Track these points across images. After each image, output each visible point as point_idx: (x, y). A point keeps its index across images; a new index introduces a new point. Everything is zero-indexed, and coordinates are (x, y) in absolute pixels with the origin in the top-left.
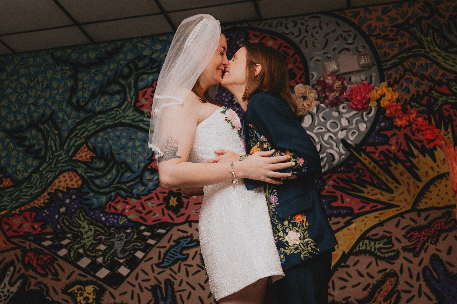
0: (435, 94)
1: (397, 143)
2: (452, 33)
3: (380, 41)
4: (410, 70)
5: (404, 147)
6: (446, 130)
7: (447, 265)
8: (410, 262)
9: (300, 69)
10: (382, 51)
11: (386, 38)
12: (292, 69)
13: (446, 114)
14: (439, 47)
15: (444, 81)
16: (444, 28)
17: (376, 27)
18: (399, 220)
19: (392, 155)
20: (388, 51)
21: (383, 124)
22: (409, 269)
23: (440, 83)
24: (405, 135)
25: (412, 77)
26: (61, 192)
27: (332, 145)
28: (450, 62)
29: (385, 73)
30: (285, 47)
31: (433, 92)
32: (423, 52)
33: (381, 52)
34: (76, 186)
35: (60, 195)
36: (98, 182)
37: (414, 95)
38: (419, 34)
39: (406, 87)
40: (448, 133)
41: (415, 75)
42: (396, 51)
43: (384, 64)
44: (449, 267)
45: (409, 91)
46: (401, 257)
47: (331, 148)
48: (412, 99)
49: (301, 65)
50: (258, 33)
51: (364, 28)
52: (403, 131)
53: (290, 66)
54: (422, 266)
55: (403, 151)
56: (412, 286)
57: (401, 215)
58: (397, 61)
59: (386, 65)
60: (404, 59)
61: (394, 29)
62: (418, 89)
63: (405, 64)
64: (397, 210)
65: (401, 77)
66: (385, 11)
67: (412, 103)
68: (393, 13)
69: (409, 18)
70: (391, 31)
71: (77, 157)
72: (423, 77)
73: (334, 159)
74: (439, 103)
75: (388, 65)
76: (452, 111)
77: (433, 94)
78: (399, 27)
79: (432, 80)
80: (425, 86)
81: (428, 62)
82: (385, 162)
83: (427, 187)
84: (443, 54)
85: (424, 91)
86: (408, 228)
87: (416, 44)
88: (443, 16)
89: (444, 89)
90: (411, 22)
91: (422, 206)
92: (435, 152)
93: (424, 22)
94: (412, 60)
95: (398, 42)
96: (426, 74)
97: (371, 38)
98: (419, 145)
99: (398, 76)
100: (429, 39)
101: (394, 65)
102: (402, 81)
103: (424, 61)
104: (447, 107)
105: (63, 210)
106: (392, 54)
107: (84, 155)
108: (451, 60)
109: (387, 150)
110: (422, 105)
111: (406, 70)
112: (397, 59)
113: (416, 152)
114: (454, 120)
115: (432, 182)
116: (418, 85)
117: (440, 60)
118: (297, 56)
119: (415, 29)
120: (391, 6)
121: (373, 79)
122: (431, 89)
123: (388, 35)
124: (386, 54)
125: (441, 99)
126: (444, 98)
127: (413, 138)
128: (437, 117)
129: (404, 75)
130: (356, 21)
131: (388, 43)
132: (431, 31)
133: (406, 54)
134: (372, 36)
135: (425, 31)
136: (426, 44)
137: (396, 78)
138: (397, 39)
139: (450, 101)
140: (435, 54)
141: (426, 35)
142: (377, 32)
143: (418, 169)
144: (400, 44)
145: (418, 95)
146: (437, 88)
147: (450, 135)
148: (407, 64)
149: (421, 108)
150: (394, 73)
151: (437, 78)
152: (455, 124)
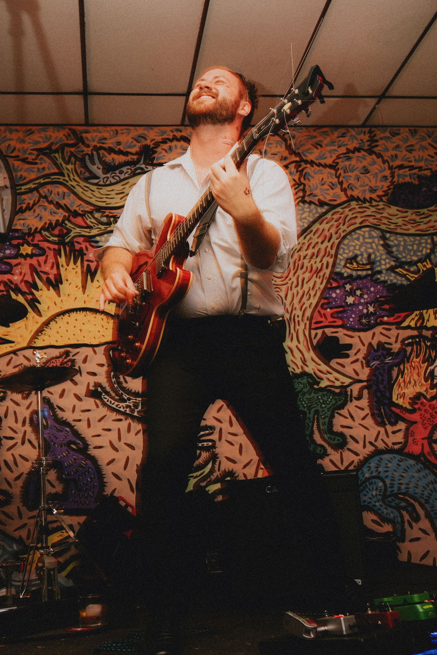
0: (69, 225)
1: (21, 273)
2: (94, 164)
3: (17, 163)
4: (46, 197)
5: (28, 278)
6: (75, 263)
7: (57, 409)
8: (17, 404)
10: (19, 174)
11: (24, 161)
13: (77, 247)
14: (79, 176)
15: (80, 212)
16: (87, 157)
17: (15, 148)
18: (12, 358)
19: (13, 286)
20: (25, 174)
21: (8, 252)
22: (15, 413)
23: (76, 214)
24: (31, 266)
25: (46, 204)
28: (89, 194)
29: (19, 197)
31: (66, 222)
32: (61, 180)
33: (16, 174)
37: (46, 223)
38: (60, 161)
39: (39, 214)
40: (77, 267)
41: (50, 202)
42: (34, 175)
43: (19, 187)
44: (59, 412)
45: (41, 220)
46: (8, 399)
48: (43, 228)
52: (29, 261)
54: (31, 409)
55: (27, 282)
56: (15, 432)
57: (15, 352)
58: (33, 186)
59: (21, 189)
60: (39, 186)
61: (35, 152)
62: (52, 218)
63: (41, 191)
64: (11, 347)
65: (35, 203)
66: (27, 133)
67: (42, 231)
68: (36, 136)
69: (51, 144)
70: (30, 154)
72: (58, 206)
74: (72, 234)
75: (23, 190)
76: (84, 244)
77: (66, 225)
78: (40, 151)
79: (66, 209)
80: (60, 215)
81: (66, 190)
82: (5, 293)
83: (47, 324)
84: (83, 184)
85: (57, 221)
86: (20, 367)
87: (56, 170)
88: (88, 146)
89: (79, 220)
90: (54, 147)
91: (39, 343)
92: (60, 285)
93: (67, 149)
94: (49, 187)
95: (36, 167)
96: (62, 202)
97: (8, 159)
98: (44, 277)
99: (31, 202)
100: (70, 167)
101: (31, 191)
102: (36, 208)
103: (61, 189)
104: (81, 240)
106: (28, 178)
108: (90, 192)
109: (9, 280)
110: (52, 235)
111: (41, 196)
112: (33, 184)
113: (40, 284)
114: (85, 254)
115: (53, 318)
116: (52, 214)
117: (79, 190)
119: (57, 155)
120: (35, 128)
122: (65, 218)
123: (27, 158)
124: (22, 177)
125: (73, 231)
126: (78, 230)
127: (39, 269)
128: (68, 249)
129: (39, 201)
131: (25, 167)
132: (73, 159)
133: (44, 180)
134: (10, 157)
135: (67, 159)
136: (65, 172)
137: (29, 204)
138: (36, 164)
139: (83, 233)
140: (74, 183)
141: (67, 163)
142: (16, 153)
143: (39, 303)
144: (39, 170)
145: (51, 224)
146: (71, 218)
147: (79, 270)
148: (44, 191)
149: (52, 238)
150: (29, 199)
151: (72, 209)
152: (85, 258)
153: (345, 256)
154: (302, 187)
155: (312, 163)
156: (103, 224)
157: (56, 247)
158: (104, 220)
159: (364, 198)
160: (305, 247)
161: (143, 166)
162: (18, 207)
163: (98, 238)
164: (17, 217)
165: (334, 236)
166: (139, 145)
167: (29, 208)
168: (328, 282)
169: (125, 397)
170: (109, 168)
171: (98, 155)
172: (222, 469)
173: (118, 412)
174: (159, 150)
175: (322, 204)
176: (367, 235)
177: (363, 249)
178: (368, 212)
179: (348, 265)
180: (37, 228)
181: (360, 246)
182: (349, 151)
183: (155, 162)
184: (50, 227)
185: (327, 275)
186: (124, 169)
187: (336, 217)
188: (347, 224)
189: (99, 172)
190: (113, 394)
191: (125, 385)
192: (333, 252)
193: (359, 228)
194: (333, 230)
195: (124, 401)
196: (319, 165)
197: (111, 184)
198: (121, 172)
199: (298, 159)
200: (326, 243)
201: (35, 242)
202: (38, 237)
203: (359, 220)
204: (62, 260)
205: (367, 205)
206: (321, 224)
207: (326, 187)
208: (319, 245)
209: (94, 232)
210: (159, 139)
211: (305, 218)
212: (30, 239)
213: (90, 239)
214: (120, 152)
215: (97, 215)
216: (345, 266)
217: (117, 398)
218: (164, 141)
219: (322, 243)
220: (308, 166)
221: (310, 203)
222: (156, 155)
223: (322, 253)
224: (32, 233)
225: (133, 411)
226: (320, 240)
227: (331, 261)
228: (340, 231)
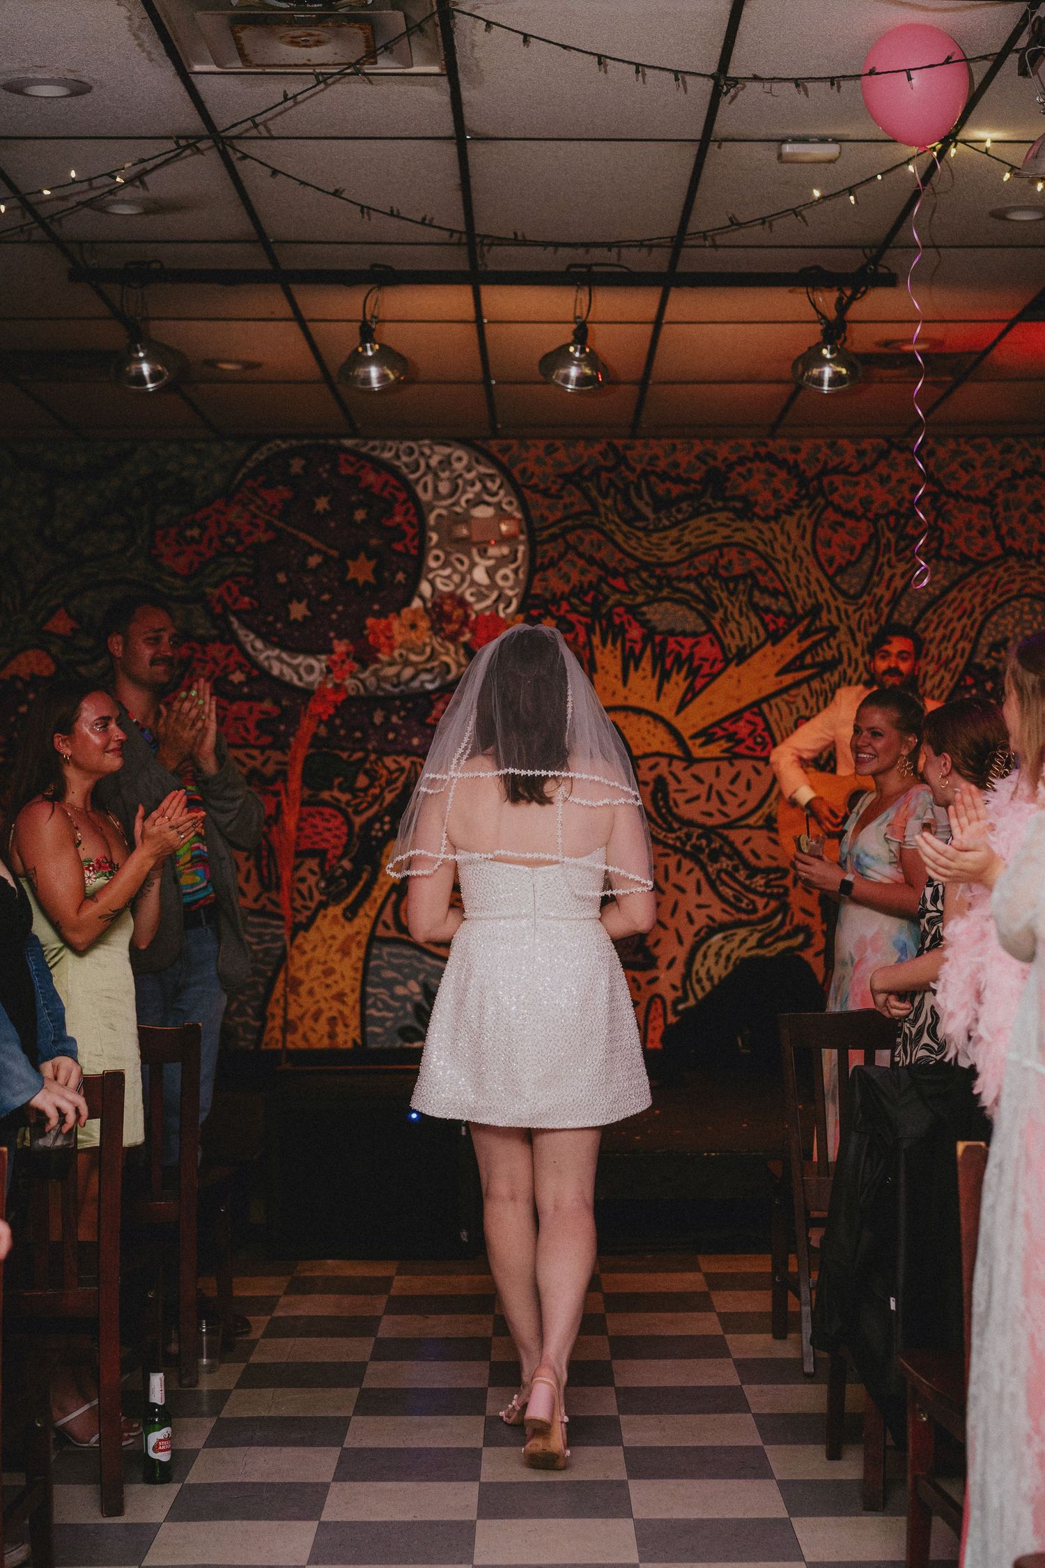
0: (605, 588)
2: (641, 498)
3: (536, 497)
4: (575, 548)
6: (614, 643)
9: (413, 526)
10: (539, 513)
11: (546, 493)
12: (399, 525)
13: (617, 620)
14: (620, 517)
15: (621, 570)
16: (632, 487)
17: (533, 474)
20: (546, 513)
23: (615, 573)
25: (576, 559)
26: (21, 679)
27: (448, 649)
28: (633, 543)
29: (538, 548)
30: (394, 487)
31: (603, 585)
32: (597, 522)
33: (535, 513)
34: (46, 674)
35: (19, 685)
36: (82, 670)
37: (574, 586)
38: (594, 493)
39: (565, 573)
40: (616, 649)
41: (581, 555)
42: (559, 515)
43: (537, 533)
45: (568, 581)
47: (447, 654)
48: (573, 593)
49: (414, 520)
50: (352, 459)
51: (516, 472)
53: (398, 519)
58: (557, 531)
59: (541, 535)
60: (566, 530)
61: (560, 480)
62: (583, 578)
63: (568, 537)
65: (561, 557)
66: (550, 450)
67: (571, 598)
68: (561, 455)
69: (583, 467)
70: (554, 482)
71: (49, 626)
72: (591, 561)
73: (448, 671)
74: (610, 602)
75: (543, 538)
76: (626, 617)
77: (602, 588)
78: (567, 478)
79: (603, 566)
80: (593, 574)
81: (601, 537)
84: (625, 528)
85: (591, 582)
87: (587, 507)
88: (633, 470)
89: (619, 583)
90: (586, 472)
93: (604, 475)
94: (579, 532)
95: (561, 502)
96: (598, 556)
97: (524, 490)
99: (556, 555)
100: (609, 502)
101: (553, 538)
102: (562, 563)
103: (595, 536)
104: (621, 610)
105: (23, 709)
106: (551, 519)
107: (61, 624)
108: (635, 540)
110: (584, 603)
111: (569, 547)
112: (559, 528)
114: (627, 632)
116: (583, 572)
117: (619, 538)
118: (410, 504)
119: (590, 484)
120: (558, 443)
121: (520, 555)
122: (601, 579)
123: (550, 488)
124: (543, 518)
125: (612, 598)
126: (618, 596)
128: (604, 622)
129: (566, 553)
130: (504, 459)
131: (547, 502)
132: (612, 491)
133: (573, 522)
134: (528, 487)
135: (604, 489)
136: (602, 510)
137: (552, 557)
138: (562, 497)
139: (625, 601)
140: (613, 527)
141: (605, 496)
142: (535, 480)
144: (565, 507)
145: (581, 587)
146: (610, 580)
147: (618, 653)
148: (571, 538)
149: (582, 608)
150: (552, 550)
151: (611, 565)
152: (628, 636)
153: (991, 639)
154: (938, 534)
155: (956, 495)
156: (651, 587)
157: (589, 621)
158: (653, 582)
159: (1030, 552)
160: (933, 626)
161: (710, 501)
162: (539, 561)
163: (644, 609)
164: (538, 577)
165: (978, 610)
166: (704, 468)
167: (553, 563)
168: (962, 678)
169: (676, 826)
170: (660, 504)
171: (648, 484)
172: (795, 922)
173: (666, 845)
174: (733, 475)
175: (964, 559)
176: (1026, 608)
177: (1017, 630)
178: (1033, 573)
179: (993, 654)
180: (563, 593)
181: (1014, 627)
182: (1015, 475)
183: (727, 494)
184: (579, 591)
185: (961, 668)
186: (684, 506)
187: (984, 580)
188: (999, 590)
189: (648, 512)
190: (660, 821)
191: (675, 810)
192: (973, 634)
193: (1017, 597)
194: (978, 600)
195: (672, 830)
196: (968, 499)
197: (665, 528)
198: (679, 511)
199: (935, 489)
200: (964, 620)
201: (562, 612)
202: (565, 606)
203: (1016, 587)
204: (596, 640)
205: (1033, 562)
206: (960, 591)
207: (974, 533)
208: (955, 624)
209: (640, 599)
210: (734, 458)
211: (938, 582)
212: (554, 609)
213: (633, 610)
214: (678, 480)
215: (644, 575)
216: (988, 655)
217: (664, 826)
218: (742, 461)
219: (959, 619)
220: (952, 500)
221: (948, 559)
222: (728, 484)
223: (957, 634)
224: (556, 600)
225: (684, 844)
226: (956, 615)
227: (968, 646)
228: (988, 602)
